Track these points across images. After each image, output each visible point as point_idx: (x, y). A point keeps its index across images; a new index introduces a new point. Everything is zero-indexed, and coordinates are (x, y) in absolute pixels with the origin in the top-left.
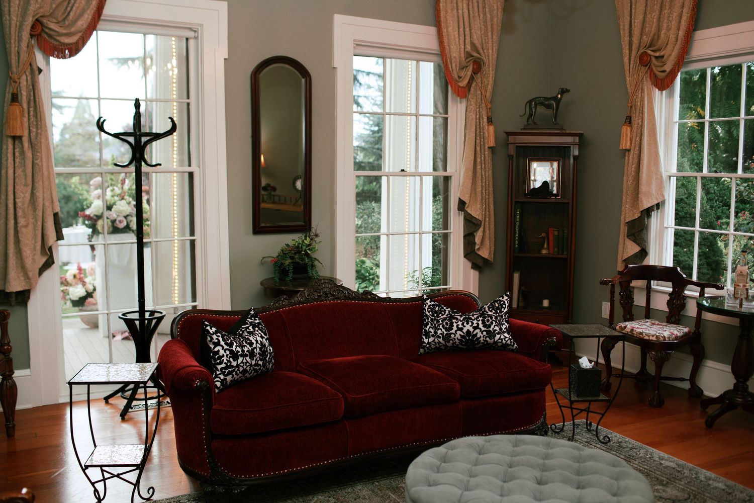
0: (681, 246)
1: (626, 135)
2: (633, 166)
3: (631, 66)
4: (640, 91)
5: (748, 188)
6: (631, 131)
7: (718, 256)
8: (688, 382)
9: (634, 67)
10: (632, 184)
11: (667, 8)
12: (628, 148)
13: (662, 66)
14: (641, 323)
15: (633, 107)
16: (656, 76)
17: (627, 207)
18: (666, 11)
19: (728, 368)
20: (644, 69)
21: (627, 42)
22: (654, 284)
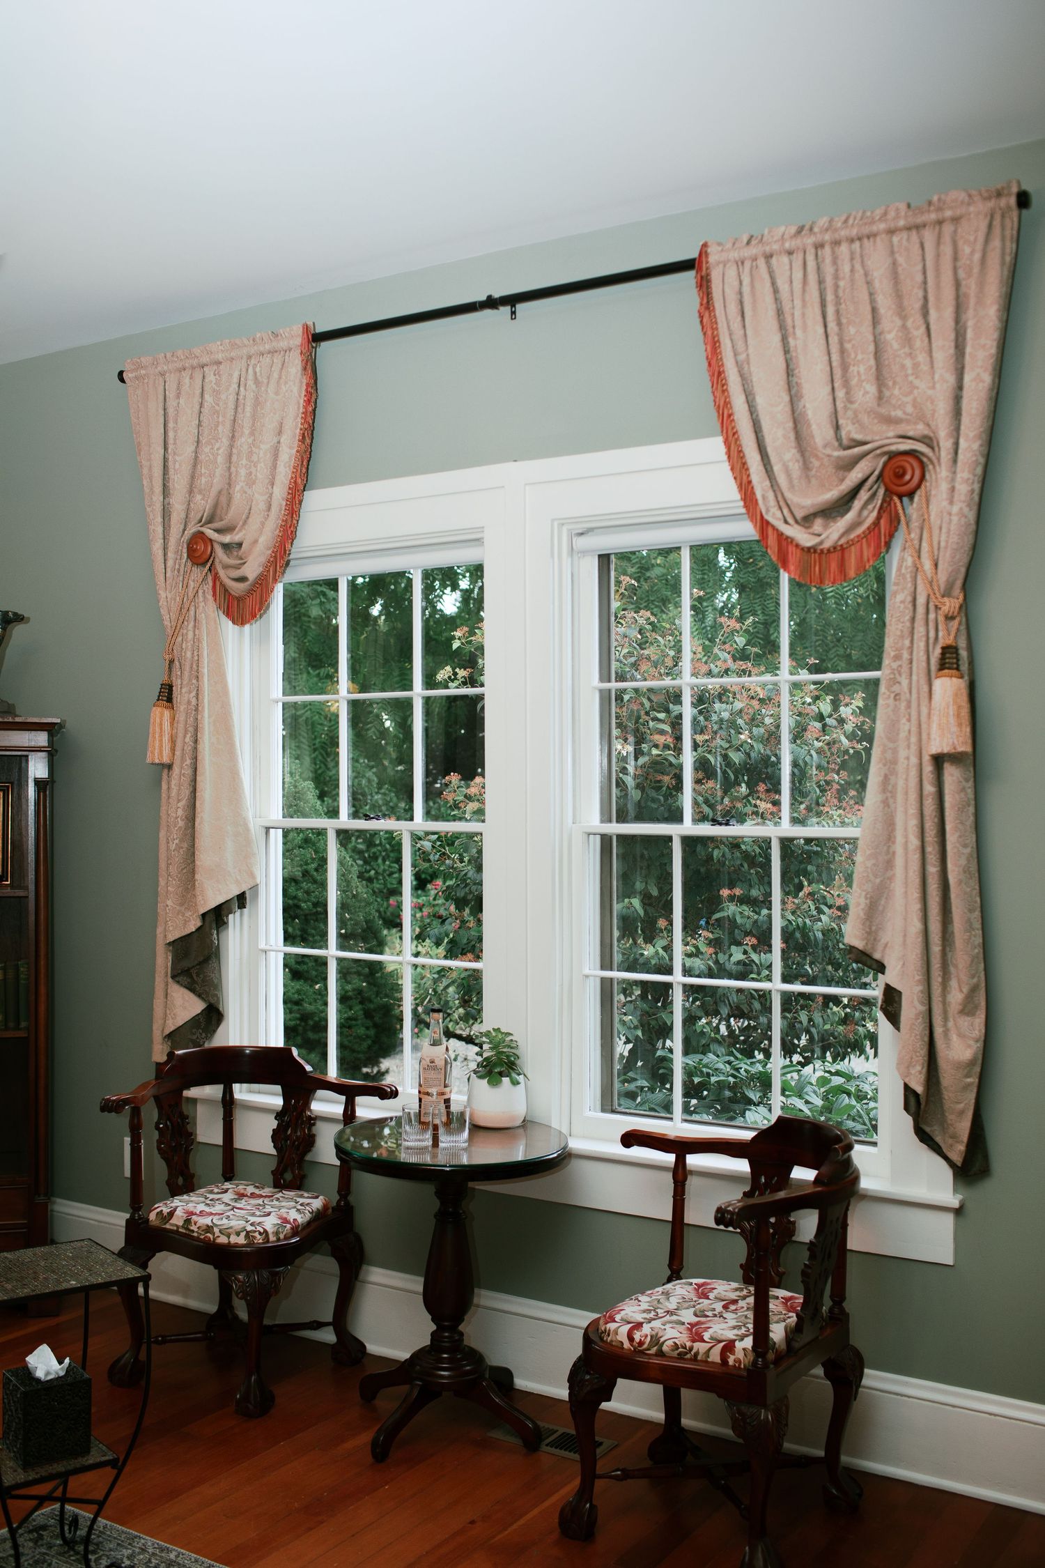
0: (306, 980)
1: (161, 729)
2: (180, 804)
3: (170, 563)
4: (192, 624)
5: (439, 843)
6: (173, 719)
7: (386, 996)
8: (331, 1328)
9: (177, 567)
10: (179, 847)
11: (247, 432)
12: (166, 760)
13: (238, 567)
14: (211, 1196)
15: (177, 663)
16: (226, 590)
17: (169, 903)
18: (243, 440)
19: (416, 1284)
20: (198, 573)
21: (158, 507)
22: (241, 1092)
